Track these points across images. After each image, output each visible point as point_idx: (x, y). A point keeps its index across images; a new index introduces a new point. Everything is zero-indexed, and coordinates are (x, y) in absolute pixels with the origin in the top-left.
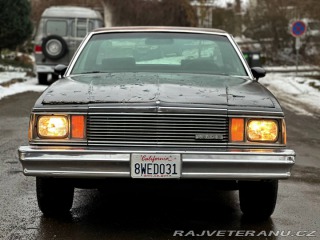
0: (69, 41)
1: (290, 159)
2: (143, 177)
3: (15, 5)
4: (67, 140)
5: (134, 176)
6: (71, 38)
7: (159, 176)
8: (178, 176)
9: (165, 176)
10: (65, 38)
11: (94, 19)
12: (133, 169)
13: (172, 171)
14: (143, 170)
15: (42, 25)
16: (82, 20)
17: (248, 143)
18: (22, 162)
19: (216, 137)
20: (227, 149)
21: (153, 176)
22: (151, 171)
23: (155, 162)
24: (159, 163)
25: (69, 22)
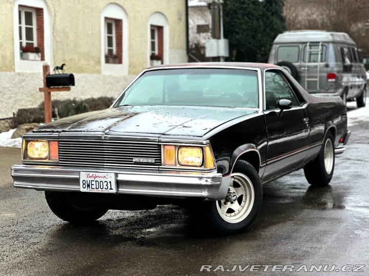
0: (300, 67)
1: (207, 181)
2: (88, 191)
3: (268, 30)
4: (47, 161)
5: (82, 190)
6: (303, 64)
7: (100, 191)
8: (114, 191)
9: (104, 191)
10: (296, 64)
11: (328, 42)
12: (81, 184)
13: (109, 187)
14: (88, 186)
15: (273, 52)
16: (314, 44)
17: (178, 166)
18: (12, 176)
19: (150, 160)
20: (159, 171)
21: (95, 191)
22: (94, 187)
23: (96, 179)
24: (99, 180)
25: (301, 46)
